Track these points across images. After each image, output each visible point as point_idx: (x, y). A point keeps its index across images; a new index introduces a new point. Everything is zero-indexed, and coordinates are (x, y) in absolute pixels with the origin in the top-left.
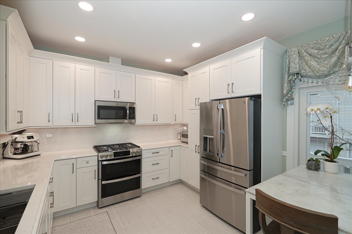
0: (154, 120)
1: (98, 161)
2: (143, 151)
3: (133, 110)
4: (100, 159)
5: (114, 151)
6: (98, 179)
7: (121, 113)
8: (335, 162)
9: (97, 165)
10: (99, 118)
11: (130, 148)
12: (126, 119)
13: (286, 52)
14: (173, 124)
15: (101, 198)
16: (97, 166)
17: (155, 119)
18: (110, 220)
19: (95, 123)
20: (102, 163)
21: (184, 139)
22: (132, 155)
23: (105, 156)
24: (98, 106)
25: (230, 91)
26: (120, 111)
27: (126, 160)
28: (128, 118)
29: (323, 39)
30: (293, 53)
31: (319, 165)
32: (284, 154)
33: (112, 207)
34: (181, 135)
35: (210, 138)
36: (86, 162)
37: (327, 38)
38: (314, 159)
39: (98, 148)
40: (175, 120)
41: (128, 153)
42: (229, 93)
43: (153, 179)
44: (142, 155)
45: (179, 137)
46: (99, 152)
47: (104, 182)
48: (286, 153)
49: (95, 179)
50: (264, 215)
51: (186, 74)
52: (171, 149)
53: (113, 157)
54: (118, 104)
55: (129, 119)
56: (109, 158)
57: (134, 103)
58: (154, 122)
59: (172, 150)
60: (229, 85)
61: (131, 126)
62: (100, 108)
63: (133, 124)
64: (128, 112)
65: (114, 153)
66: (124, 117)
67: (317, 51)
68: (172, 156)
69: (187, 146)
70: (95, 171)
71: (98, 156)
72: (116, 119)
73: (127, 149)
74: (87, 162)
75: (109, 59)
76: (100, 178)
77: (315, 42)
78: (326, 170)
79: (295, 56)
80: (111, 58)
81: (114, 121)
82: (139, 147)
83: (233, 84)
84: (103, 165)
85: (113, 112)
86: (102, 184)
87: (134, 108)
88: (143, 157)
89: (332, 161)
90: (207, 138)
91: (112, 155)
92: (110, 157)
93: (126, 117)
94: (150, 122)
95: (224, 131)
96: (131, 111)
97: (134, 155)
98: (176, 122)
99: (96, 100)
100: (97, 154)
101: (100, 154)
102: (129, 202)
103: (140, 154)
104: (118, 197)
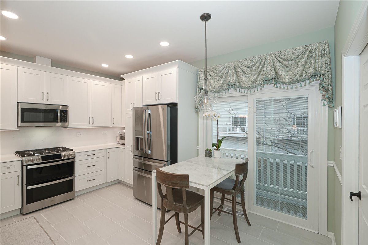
0: (89, 123)
1: (22, 166)
2: (76, 154)
3: (65, 113)
4: (24, 164)
5: (41, 155)
6: (22, 185)
7: (51, 116)
8: (220, 150)
9: (21, 170)
10: (22, 121)
11: (61, 151)
12: (57, 122)
13: (198, 71)
14: (111, 126)
15: (26, 204)
16: (21, 172)
17: (91, 122)
18: (37, 222)
19: (18, 126)
20: (27, 167)
21: (122, 141)
22: (64, 158)
23: (31, 160)
24: (21, 108)
25: (157, 98)
26: (50, 114)
27: (57, 163)
28: (59, 121)
29: (217, 66)
30: (201, 72)
31: (211, 153)
32: (198, 149)
33: (40, 212)
34: (120, 137)
35: (141, 138)
36: (6, 168)
37: (219, 66)
38: (209, 149)
39: (22, 154)
40: (114, 123)
41: (60, 156)
42: (156, 100)
43: (88, 181)
44: (75, 158)
45: (118, 140)
46: (24, 156)
47: (29, 188)
48: (199, 148)
49: (18, 184)
50: (160, 184)
51: (123, 79)
52: (108, 150)
53: (41, 161)
54: (47, 107)
55: (61, 122)
56: (35, 162)
57: (67, 106)
58: (90, 125)
59: (109, 152)
60: (156, 93)
61: (64, 129)
62: (24, 110)
63: (66, 127)
64: (59, 115)
65: (42, 156)
66: (55, 120)
67: (214, 74)
68: (109, 158)
69: (124, 147)
70: (18, 176)
71: (22, 161)
72: (44, 122)
73: (58, 152)
74: (8, 168)
75: (36, 59)
76: (25, 183)
77: (213, 67)
78: (215, 156)
79: (202, 75)
80: (37, 58)
81: (41, 124)
82: (72, 150)
83: (159, 93)
84: (28, 170)
85: (42, 114)
86: (28, 189)
87: (66, 111)
88: (76, 159)
89: (217, 150)
90: (139, 138)
91: (40, 159)
92: (38, 161)
93: (57, 120)
94: (86, 124)
95: (151, 132)
96: (63, 114)
97: (66, 158)
98: (115, 125)
99: (18, 101)
100: (21, 159)
101: (25, 159)
102: (60, 205)
103: (73, 156)
104: (47, 202)
